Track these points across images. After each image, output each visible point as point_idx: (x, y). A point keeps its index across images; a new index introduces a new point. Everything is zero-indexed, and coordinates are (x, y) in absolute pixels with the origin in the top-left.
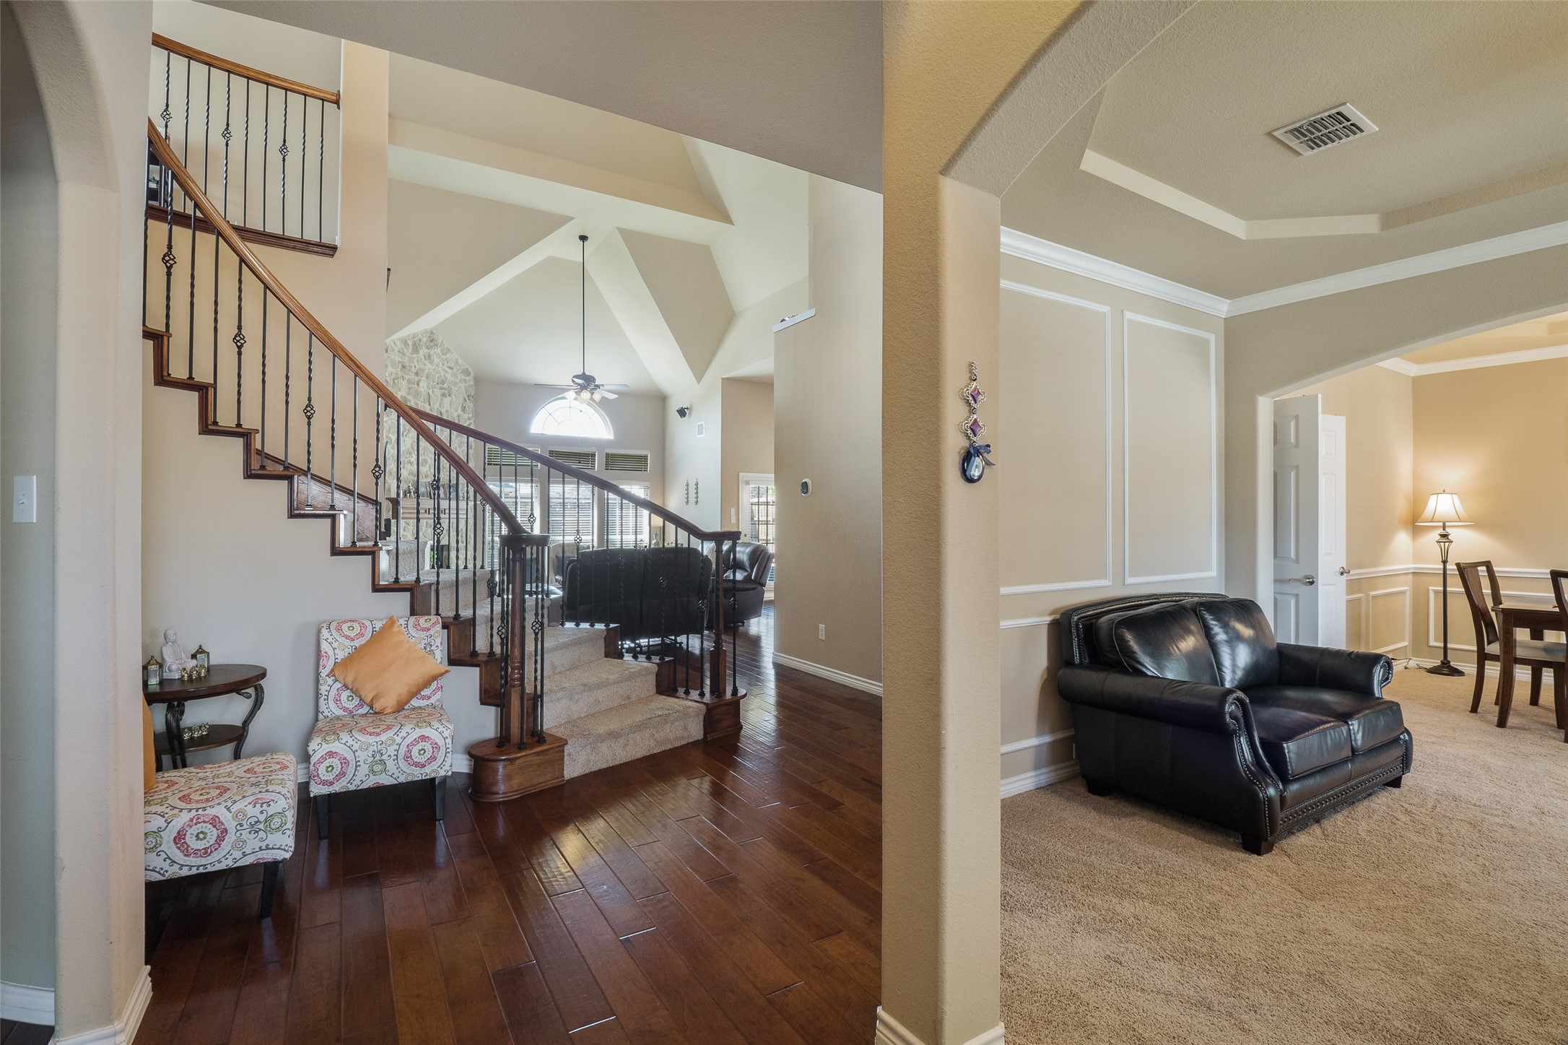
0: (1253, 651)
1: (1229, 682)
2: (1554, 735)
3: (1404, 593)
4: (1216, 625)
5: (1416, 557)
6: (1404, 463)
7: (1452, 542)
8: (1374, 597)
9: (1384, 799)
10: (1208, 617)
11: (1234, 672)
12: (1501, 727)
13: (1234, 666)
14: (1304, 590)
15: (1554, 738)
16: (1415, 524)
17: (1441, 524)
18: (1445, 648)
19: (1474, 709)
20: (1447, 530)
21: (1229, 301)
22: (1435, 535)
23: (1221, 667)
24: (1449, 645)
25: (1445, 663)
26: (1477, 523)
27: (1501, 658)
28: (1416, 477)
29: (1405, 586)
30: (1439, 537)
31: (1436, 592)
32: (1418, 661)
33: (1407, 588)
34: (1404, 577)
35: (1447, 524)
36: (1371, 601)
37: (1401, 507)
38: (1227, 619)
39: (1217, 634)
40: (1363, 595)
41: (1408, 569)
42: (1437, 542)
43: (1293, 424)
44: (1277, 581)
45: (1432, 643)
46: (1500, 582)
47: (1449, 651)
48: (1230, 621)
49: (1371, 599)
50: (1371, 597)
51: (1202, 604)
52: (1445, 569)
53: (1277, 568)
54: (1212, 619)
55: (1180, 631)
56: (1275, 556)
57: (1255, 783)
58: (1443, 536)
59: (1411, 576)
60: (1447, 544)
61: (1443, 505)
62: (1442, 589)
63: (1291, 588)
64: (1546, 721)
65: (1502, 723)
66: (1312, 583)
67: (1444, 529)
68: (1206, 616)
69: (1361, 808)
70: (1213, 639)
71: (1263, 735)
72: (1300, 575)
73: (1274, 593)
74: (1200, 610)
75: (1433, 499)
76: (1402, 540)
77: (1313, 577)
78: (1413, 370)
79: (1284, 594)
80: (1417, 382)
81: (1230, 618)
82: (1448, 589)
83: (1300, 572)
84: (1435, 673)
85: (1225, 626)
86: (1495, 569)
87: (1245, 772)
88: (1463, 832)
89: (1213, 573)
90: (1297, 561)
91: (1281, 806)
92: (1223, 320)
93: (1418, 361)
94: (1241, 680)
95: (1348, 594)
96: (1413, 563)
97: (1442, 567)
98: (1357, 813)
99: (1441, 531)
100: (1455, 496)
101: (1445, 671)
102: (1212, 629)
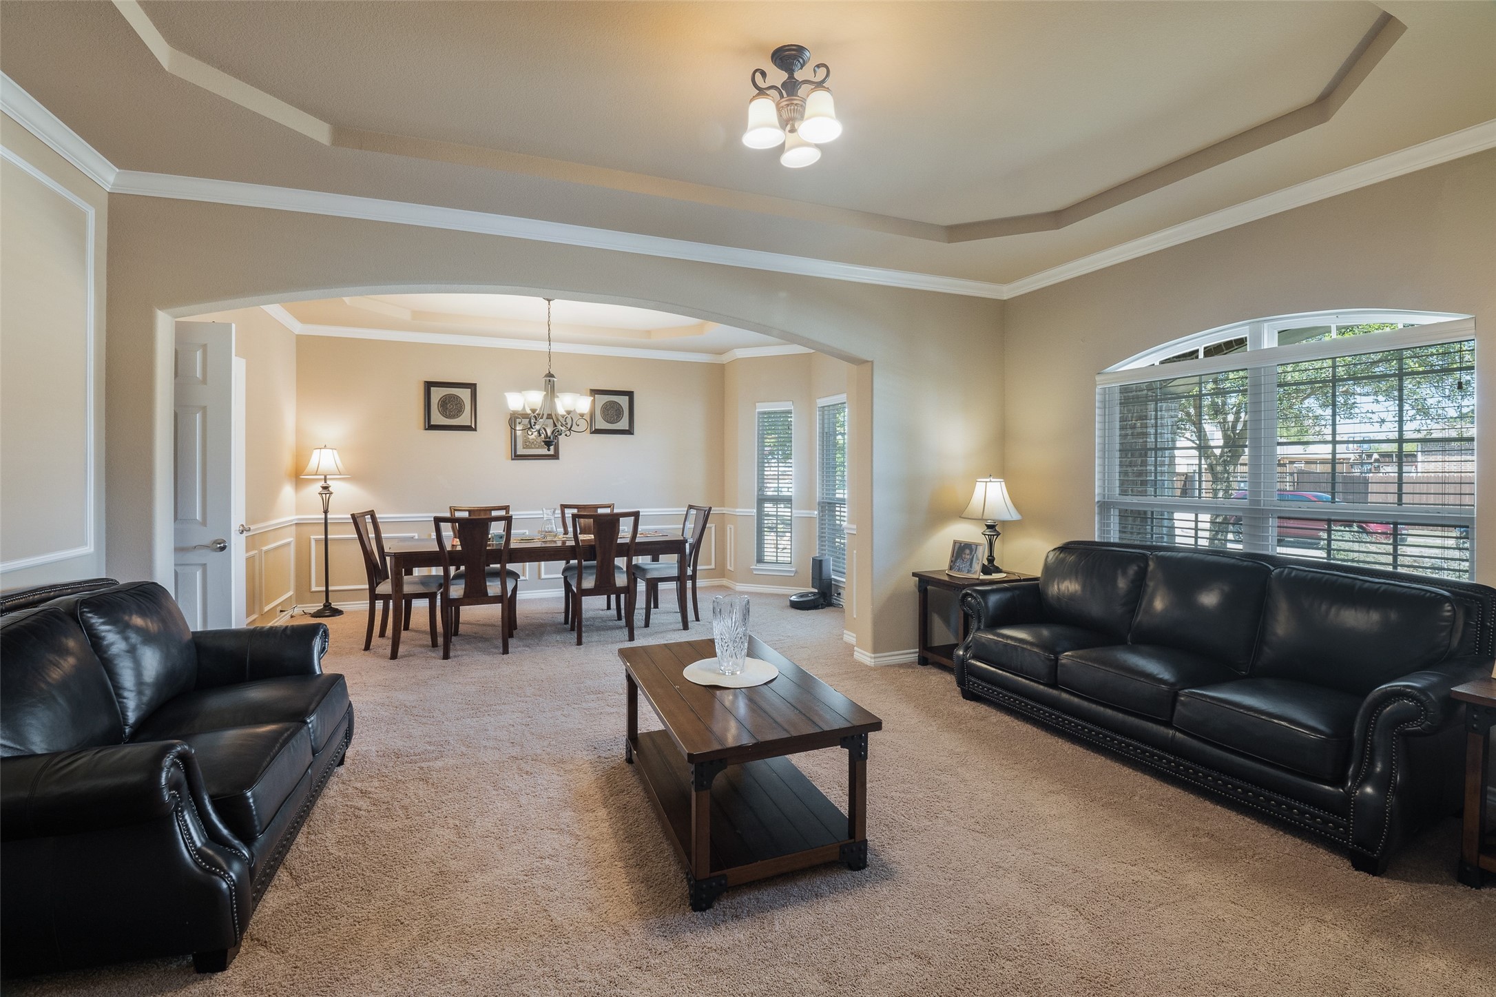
0: (166, 656)
1: (134, 710)
2: (433, 655)
3: (288, 544)
4: (109, 631)
5: (299, 510)
6: (289, 416)
7: (332, 493)
8: (266, 552)
9: (335, 787)
10: (96, 620)
11: (140, 693)
12: (394, 659)
13: (140, 683)
14: (213, 558)
15: (435, 658)
16: (299, 477)
17: (323, 477)
18: (327, 591)
19: (367, 648)
20: (328, 482)
21: (117, 170)
22: (317, 487)
23: (121, 692)
24: (330, 588)
25: (327, 606)
26: (353, 476)
27: (393, 597)
28: (299, 432)
29: (289, 538)
30: (321, 489)
31: (317, 541)
32: (303, 607)
33: (292, 539)
34: (289, 528)
35: (328, 477)
36: (263, 556)
37: (287, 461)
38: (126, 618)
39: (112, 644)
40: (256, 551)
41: (292, 521)
42: (319, 494)
43: (199, 354)
44: (179, 550)
45: (314, 589)
46: (381, 527)
47: (330, 593)
48: (131, 619)
49: (263, 553)
50: (263, 552)
51: (84, 603)
52: (326, 519)
53: (178, 534)
54: (103, 624)
55: (52, 657)
56: (176, 518)
57: (216, 874)
58: (325, 488)
59: (294, 527)
60: (327, 495)
61: (324, 460)
62: (324, 537)
63: (194, 557)
64: (421, 642)
65: (394, 656)
66: (223, 549)
67: (325, 482)
68: (93, 621)
69: (318, 813)
70: (105, 652)
71: (215, 790)
72: (207, 540)
73: (175, 565)
74: (82, 614)
75: (316, 453)
76: (288, 492)
77: (224, 542)
78: (299, 328)
79: (187, 565)
80: (300, 339)
81: (131, 615)
82: (329, 537)
83: (208, 537)
84: (320, 617)
85: (123, 628)
86: (377, 516)
87: (195, 862)
88: (421, 793)
89: (89, 548)
90: (204, 522)
91: (251, 881)
92: (107, 194)
93: (303, 320)
94: (151, 699)
95: (247, 551)
96: (296, 515)
97: (323, 516)
98: (316, 822)
99: (322, 483)
100: (335, 451)
101: (327, 613)
102: (103, 638)
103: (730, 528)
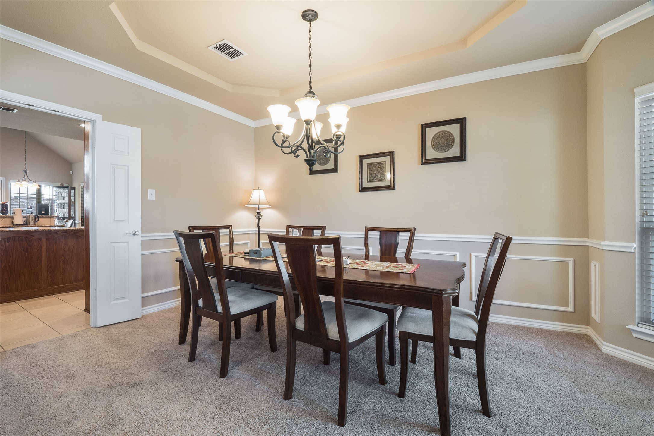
17: (257, 206)
35: (260, 206)
52: (259, 231)
58: (258, 213)
60: (259, 217)
67: (258, 209)
75: (253, 192)
80: (256, 130)
103: (595, 266)
